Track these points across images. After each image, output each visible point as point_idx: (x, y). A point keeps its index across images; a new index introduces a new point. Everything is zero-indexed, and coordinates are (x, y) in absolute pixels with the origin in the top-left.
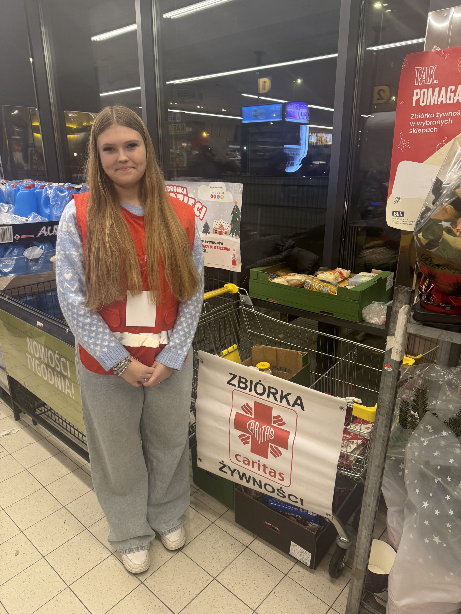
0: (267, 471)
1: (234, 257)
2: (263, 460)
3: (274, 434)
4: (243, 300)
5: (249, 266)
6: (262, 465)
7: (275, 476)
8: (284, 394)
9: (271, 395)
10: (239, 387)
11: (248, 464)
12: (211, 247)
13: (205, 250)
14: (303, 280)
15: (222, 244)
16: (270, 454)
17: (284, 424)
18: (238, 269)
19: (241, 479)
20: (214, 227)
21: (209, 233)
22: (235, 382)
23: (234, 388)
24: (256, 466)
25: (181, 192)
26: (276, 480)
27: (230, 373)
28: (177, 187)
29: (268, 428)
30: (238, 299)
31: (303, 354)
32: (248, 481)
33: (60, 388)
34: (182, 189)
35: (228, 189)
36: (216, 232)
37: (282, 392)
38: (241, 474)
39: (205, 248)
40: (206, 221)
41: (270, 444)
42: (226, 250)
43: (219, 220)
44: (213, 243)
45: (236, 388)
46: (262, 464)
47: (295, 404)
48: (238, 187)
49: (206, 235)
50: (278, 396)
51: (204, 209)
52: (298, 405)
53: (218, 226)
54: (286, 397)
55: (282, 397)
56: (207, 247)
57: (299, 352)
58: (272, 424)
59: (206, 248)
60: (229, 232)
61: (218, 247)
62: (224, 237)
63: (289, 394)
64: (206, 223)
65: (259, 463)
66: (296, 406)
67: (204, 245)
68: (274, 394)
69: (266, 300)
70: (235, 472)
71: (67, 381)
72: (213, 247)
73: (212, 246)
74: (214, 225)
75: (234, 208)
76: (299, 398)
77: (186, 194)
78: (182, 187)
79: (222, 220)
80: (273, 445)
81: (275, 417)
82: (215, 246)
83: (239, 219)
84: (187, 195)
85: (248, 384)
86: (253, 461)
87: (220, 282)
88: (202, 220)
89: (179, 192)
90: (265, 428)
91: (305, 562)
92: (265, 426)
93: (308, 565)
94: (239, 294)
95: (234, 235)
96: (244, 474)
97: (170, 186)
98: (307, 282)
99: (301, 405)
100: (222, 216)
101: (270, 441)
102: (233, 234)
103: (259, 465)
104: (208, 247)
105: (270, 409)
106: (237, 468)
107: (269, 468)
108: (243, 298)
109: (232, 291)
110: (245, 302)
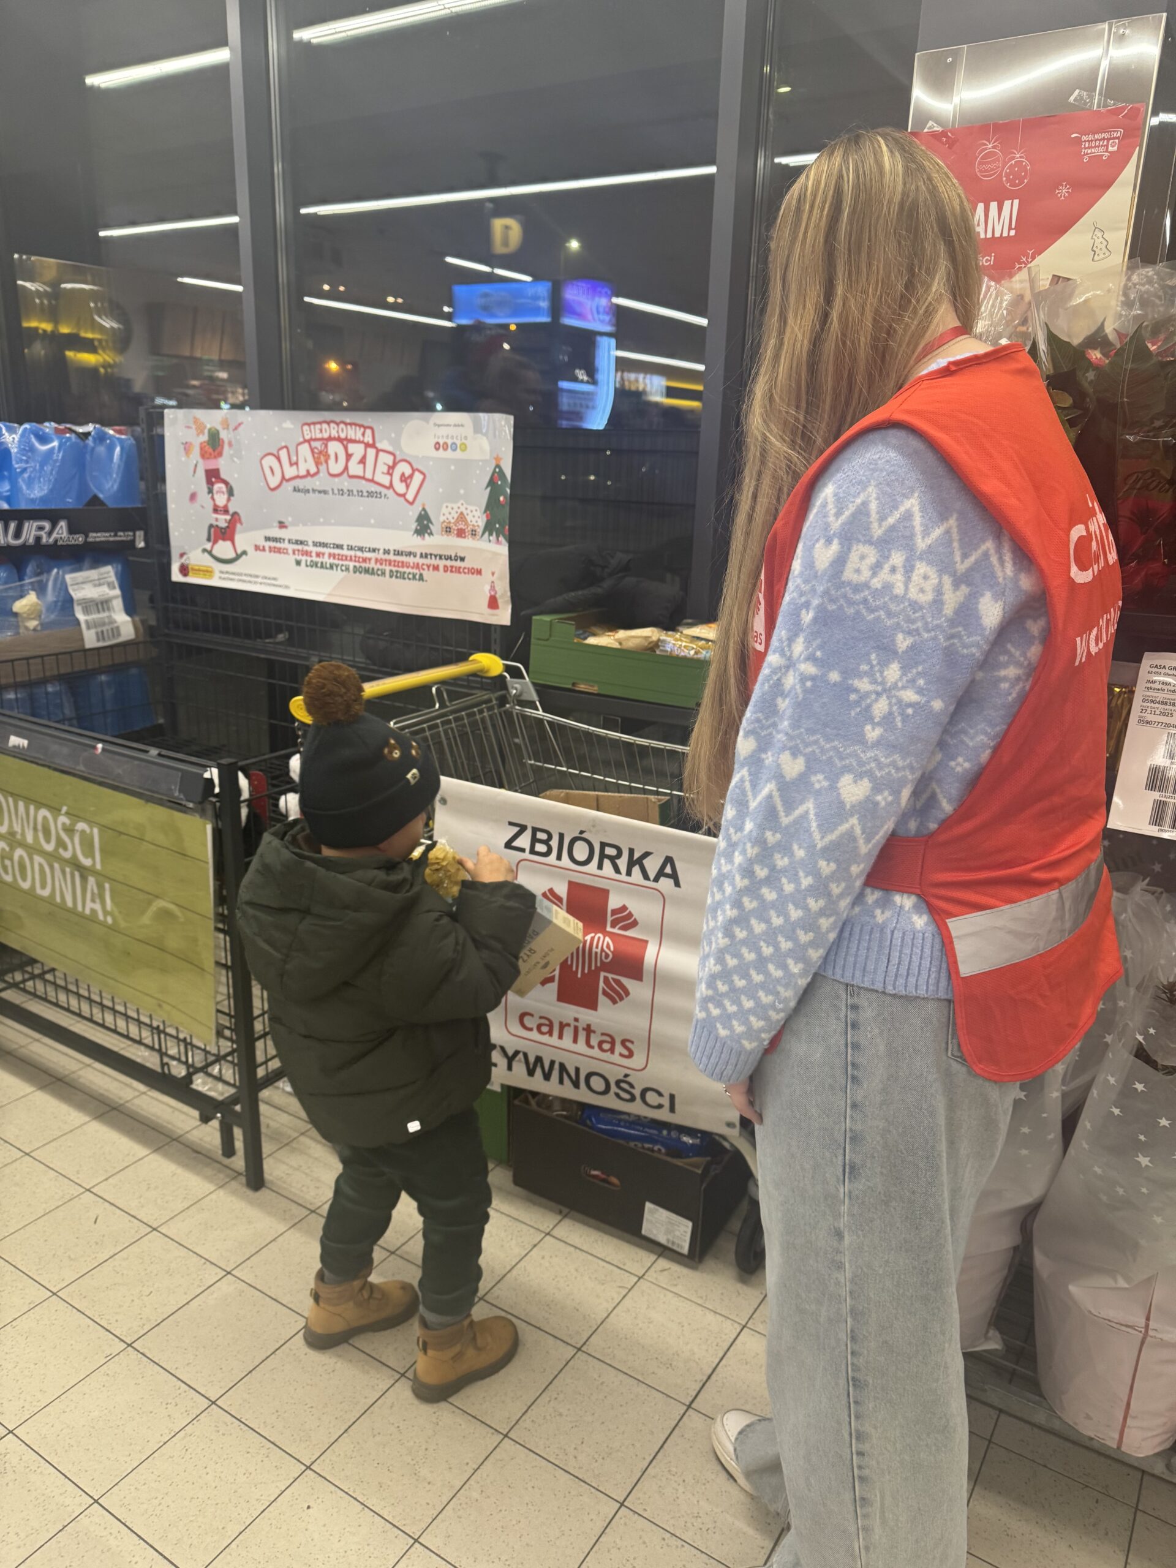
0: (594, 1041)
1: (493, 588)
2: (585, 1015)
3: (612, 949)
4: (516, 689)
5: (529, 611)
6: (584, 1029)
7: (612, 1050)
8: (636, 855)
9: (607, 863)
10: (533, 851)
11: (550, 1033)
12: (436, 568)
13: (421, 575)
14: (654, 638)
15: (462, 559)
16: (602, 999)
17: (635, 924)
18: (503, 617)
19: (531, 1073)
20: (442, 518)
21: (431, 534)
22: (524, 841)
23: (519, 855)
24: (568, 1033)
25: (359, 436)
26: (616, 1058)
27: (511, 824)
28: (349, 427)
29: (599, 938)
30: (501, 689)
31: (659, 800)
32: (547, 1077)
33: (70, 904)
34: (360, 431)
35: (477, 429)
36: (448, 530)
37: (631, 851)
38: (532, 1059)
39: (422, 571)
40: (424, 505)
41: (602, 974)
42: (473, 574)
43: (456, 502)
44: (441, 558)
45: (527, 855)
46: (581, 1025)
47: (661, 874)
48: (502, 425)
49: (423, 539)
50: (622, 863)
51: (418, 478)
52: (667, 876)
53: (452, 517)
54: (640, 862)
55: (631, 864)
56: (425, 567)
57: (652, 798)
58: (609, 929)
59: (423, 569)
60: (480, 530)
61: (452, 567)
62: (468, 542)
63: (647, 854)
64: (424, 509)
65: (576, 1024)
66: (662, 879)
67: (418, 564)
68: (613, 859)
69: (570, 686)
70: (517, 1058)
71: (91, 880)
72: (441, 568)
73: (438, 566)
74: (444, 514)
75: (494, 471)
76: (669, 860)
77: (371, 442)
78: (360, 426)
79: (462, 501)
80: (610, 976)
81: (614, 912)
82: (445, 566)
83: (505, 497)
84: (373, 446)
85: (554, 843)
86: (561, 1023)
87: (457, 652)
88: (412, 503)
89: (353, 438)
90: (592, 939)
91: (678, 1245)
92: (593, 935)
93: (685, 1250)
94: (506, 677)
95: (493, 538)
96: (539, 1060)
97: (328, 423)
98: (663, 641)
99: (674, 876)
100: (462, 492)
101: (605, 967)
102: (491, 534)
103: (576, 1029)
104: (428, 567)
105: (603, 894)
106: (522, 1045)
107: (599, 1032)
108: (515, 687)
109: (487, 671)
110: (520, 695)
